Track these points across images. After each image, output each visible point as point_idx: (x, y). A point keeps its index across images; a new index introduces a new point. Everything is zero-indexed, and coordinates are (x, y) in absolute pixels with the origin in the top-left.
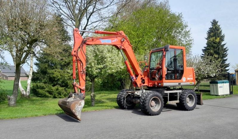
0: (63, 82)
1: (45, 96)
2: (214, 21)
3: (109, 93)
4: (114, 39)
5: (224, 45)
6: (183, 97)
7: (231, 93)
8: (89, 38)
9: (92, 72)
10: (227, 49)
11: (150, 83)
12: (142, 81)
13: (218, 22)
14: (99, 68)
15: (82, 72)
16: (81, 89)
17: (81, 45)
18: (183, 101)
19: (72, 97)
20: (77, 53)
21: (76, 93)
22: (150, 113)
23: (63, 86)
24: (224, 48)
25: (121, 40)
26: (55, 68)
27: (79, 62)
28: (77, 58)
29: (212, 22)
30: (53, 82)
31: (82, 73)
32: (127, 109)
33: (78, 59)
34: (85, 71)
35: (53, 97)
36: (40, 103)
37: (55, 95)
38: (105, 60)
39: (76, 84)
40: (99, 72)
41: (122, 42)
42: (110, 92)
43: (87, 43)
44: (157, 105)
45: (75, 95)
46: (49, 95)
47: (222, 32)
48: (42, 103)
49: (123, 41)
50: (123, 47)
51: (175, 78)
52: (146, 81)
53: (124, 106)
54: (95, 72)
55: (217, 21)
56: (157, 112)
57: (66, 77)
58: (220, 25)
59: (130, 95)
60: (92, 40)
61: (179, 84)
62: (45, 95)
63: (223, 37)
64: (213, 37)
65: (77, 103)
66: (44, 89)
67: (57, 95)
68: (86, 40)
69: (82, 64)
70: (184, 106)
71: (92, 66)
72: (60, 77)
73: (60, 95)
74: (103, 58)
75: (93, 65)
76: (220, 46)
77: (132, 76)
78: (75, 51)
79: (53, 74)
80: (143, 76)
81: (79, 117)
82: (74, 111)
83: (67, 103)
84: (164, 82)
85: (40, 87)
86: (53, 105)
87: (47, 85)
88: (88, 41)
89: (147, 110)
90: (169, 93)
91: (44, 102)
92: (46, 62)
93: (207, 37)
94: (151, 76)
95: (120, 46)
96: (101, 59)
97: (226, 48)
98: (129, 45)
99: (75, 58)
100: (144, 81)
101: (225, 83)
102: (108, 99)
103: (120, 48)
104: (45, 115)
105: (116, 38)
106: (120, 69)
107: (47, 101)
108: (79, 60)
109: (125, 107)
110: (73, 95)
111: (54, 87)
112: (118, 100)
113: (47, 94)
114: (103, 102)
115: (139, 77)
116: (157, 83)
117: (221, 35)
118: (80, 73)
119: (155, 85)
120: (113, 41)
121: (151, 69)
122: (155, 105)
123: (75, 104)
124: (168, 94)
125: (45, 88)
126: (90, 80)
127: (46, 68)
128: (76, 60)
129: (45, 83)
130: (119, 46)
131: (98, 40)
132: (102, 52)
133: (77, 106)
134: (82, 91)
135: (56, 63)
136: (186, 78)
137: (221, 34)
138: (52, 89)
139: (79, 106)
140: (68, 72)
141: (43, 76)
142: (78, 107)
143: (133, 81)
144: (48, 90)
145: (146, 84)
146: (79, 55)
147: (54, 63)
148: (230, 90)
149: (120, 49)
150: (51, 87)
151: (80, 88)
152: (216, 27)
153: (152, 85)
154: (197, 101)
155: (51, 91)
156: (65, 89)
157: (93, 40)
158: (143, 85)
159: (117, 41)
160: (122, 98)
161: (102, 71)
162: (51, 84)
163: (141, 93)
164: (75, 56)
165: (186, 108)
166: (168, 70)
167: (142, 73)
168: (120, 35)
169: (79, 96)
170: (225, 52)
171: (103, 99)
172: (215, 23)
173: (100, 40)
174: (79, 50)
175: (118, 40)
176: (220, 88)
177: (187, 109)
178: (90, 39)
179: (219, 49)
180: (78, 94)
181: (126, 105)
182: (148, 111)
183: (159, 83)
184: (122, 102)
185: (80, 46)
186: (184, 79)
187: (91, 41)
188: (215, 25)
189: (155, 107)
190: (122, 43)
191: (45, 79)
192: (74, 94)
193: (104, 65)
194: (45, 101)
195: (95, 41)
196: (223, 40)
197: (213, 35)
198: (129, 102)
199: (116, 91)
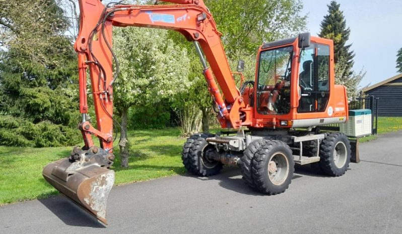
0: (57, 114)
1: (17, 144)
2: (333, 4)
3: (150, 135)
4: (182, 15)
5: (349, 46)
6: (326, 148)
7: (374, 131)
8: (120, 7)
9: (123, 94)
10: (352, 54)
11: (258, 121)
12: (241, 115)
13: (339, 5)
14: (140, 87)
15: (103, 94)
16: (101, 140)
17: (99, 22)
18: (328, 157)
19: (79, 159)
20: (89, 44)
21: (91, 150)
22: (267, 191)
23: (57, 123)
24: (349, 52)
25: (197, 19)
26: (37, 84)
27: (95, 69)
28: (88, 59)
29: (330, 5)
30: (33, 114)
31: (104, 99)
32: (206, 176)
33: (92, 60)
34: (111, 91)
35: (34, 144)
36: (4, 162)
37: (38, 140)
38: (153, 67)
39: (88, 126)
40: (139, 95)
41: (198, 23)
42: (151, 133)
43: (115, 19)
44: (280, 169)
45: (86, 154)
46: (27, 141)
47: (346, 23)
48: (8, 162)
49: (203, 20)
50: (200, 37)
51: (315, 108)
52: (248, 115)
53: (199, 170)
54: (131, 94)
55: (337, 4)
56: (281, 185)
57: (63, 103)
58: (342, 12)
59: (214, 145)
60: (127, 12)
61: (322, 121)
62: (17, 142)
63: (347, 32)
64: (332, 32)
65: (95, 180)
66: (14, 128)
67: (43, 140)
68: (113, 12)
69: (102, 75)
70: (329, 167)
71: (123, 81)
72: (50, 104)
73: (51, 139)
74: (147, 63)
75: (125, 79)
76: (342, 49)
77: (219, 104)
78: (83, 41)
79: (35, 97)
80: (243, 105)
81: (101, 215)
82: (87, 201)
83: (68, 178)
84: (294, 117)
85: (6, 124)
86: (35, 165)
87: (20, 119)
88: (118, 16)
89: (261, 184)
90: (303, 142)
91: (14, 158)
92: (17, 71)
93: (321, 33)
94: (260, 104)
95: (195, 32)
96: (142, 66)
97: (352, 52)
98: (215, 30)
99: (83, 59)
100: (244, 115)
101: (366, 114)
102: (154, 148)
103: (195, 37)
104: (9, 203)
105: (185, 11)
106: (183, 89)
107: (21, 156)
108: (95, 64)
109: (201, 172)
110: (83, 156)
111: (37, 125)
112: (186, 156)
113: (22, 139)
114: (144, 157)
115: (236, 107)
116: (276, 119)
117: (344, 30)
118: (97, 97)
119: (271, 124)
120: (179, 19)
121: (261, 89)
122: (276, 169)
123: (90, 182)
124: (301, 143)
125: (16, 127)
126: (118, 112)
127: (18, 83)
128: (87, 64)
129: (16, 115)
130: (191, 32)
131: (141, 14)
132: (146, 48)
133: (95, 186)
134: (104, 143)
135: (39, 74)
136: (334, 109)
137: (344, 28)
138: (32, 130)
139: (100, 188)
140: (66, 95)
141: (11, 100)
142: (97, 189)
143: (222, 115)
144: (24, 131)
145: (248, 122)
146: (96, 50)
147: (34, 74)
148: (372, 126)
149: (194, 40)
150: (30, 124)
151: (98, 136)
152: (336, 15)
153: (264, 125)
154: (350, 156)
155: (30, 132)
156: (61, 129)
157: (130, 12)
158: (244, 123)
159: (187, 18)
160: (196, 152)
161: (145, 93)
162: (30, 117)
163: (241, 142)
164: (83, 52)
165: (332, 172)
166: (303, 91)
167: (240, 98)
168: (194, 4)
169: (98, 156)
170: (350, 59)
171: (144, 148)
172: (334, 8)
173: (148, 13)
174: (94, 39)
175: (189, 18)
176: (357, 123)
177: (334, 173)
178: (122, 9)
179: (340, 53)
180: (94, 153)
181: (204, 168)
182: (264, 186)
183: (280, 121)
184: (194, 161)
185: (97, 26)
186: (329, 110)
187: (125, 15)
188: (335, 11)
189: (276, 176)
190: (198, 25)
191: (15, 108)
192: (85, 152)
193: (151, 78)
194: (16, 156)
195: (135, 16)
196: (346, 38)
197: (331, 29)
198: (210, 162)
199: (162, 129)
